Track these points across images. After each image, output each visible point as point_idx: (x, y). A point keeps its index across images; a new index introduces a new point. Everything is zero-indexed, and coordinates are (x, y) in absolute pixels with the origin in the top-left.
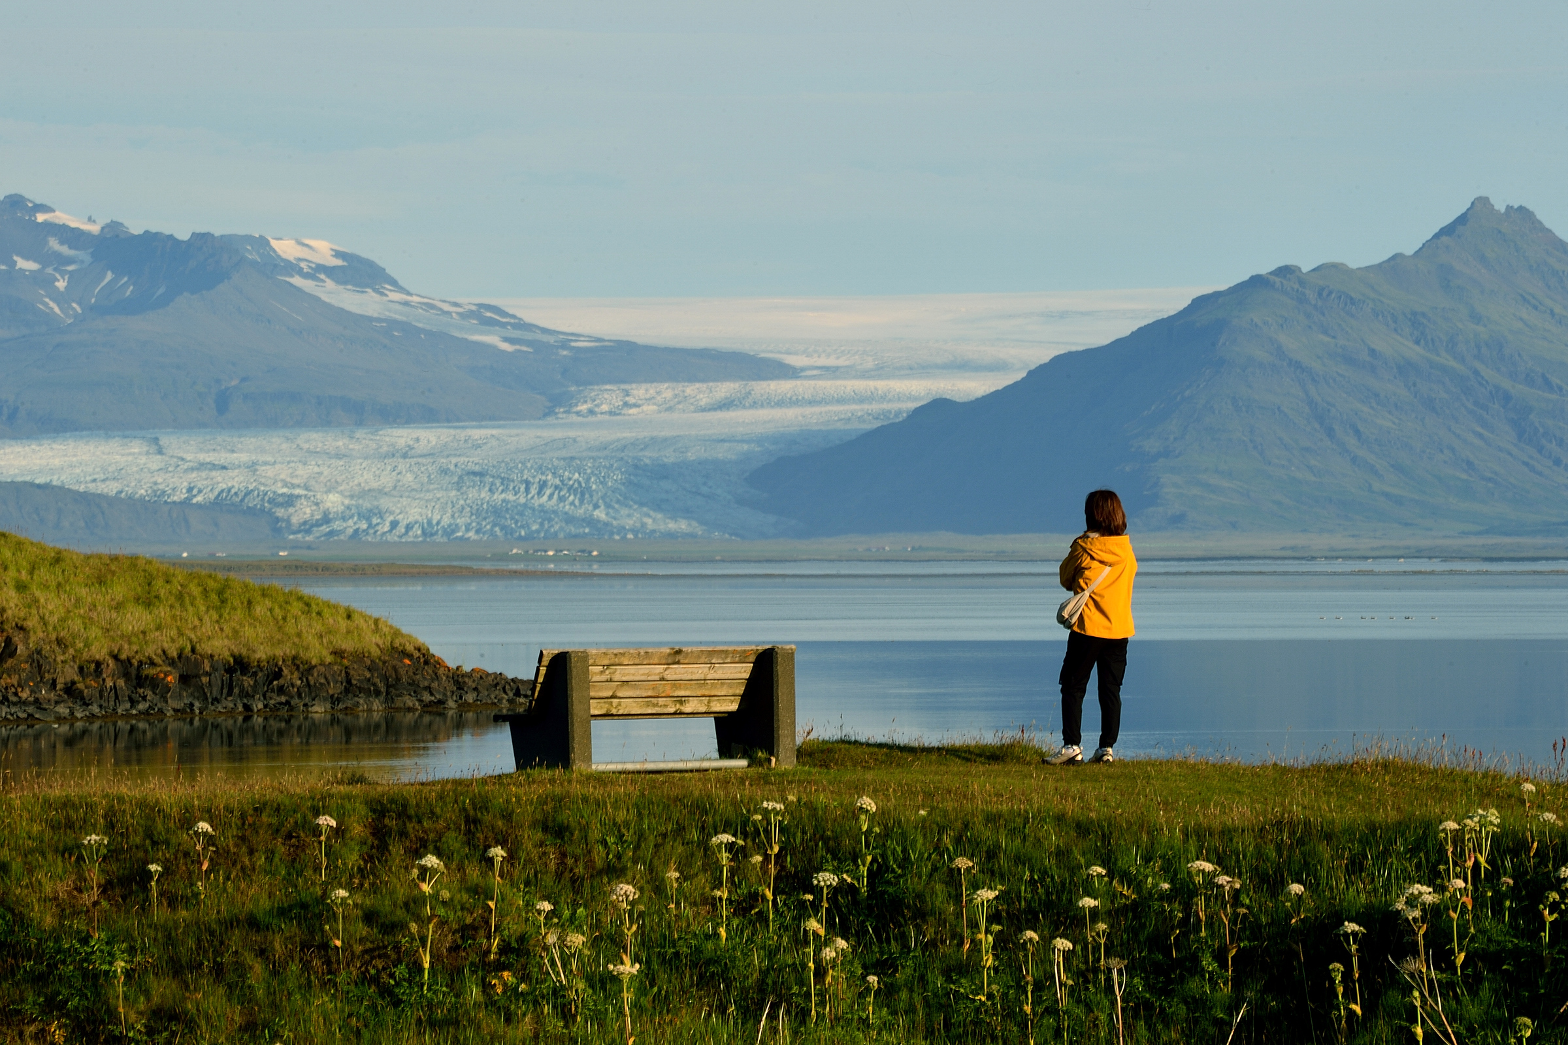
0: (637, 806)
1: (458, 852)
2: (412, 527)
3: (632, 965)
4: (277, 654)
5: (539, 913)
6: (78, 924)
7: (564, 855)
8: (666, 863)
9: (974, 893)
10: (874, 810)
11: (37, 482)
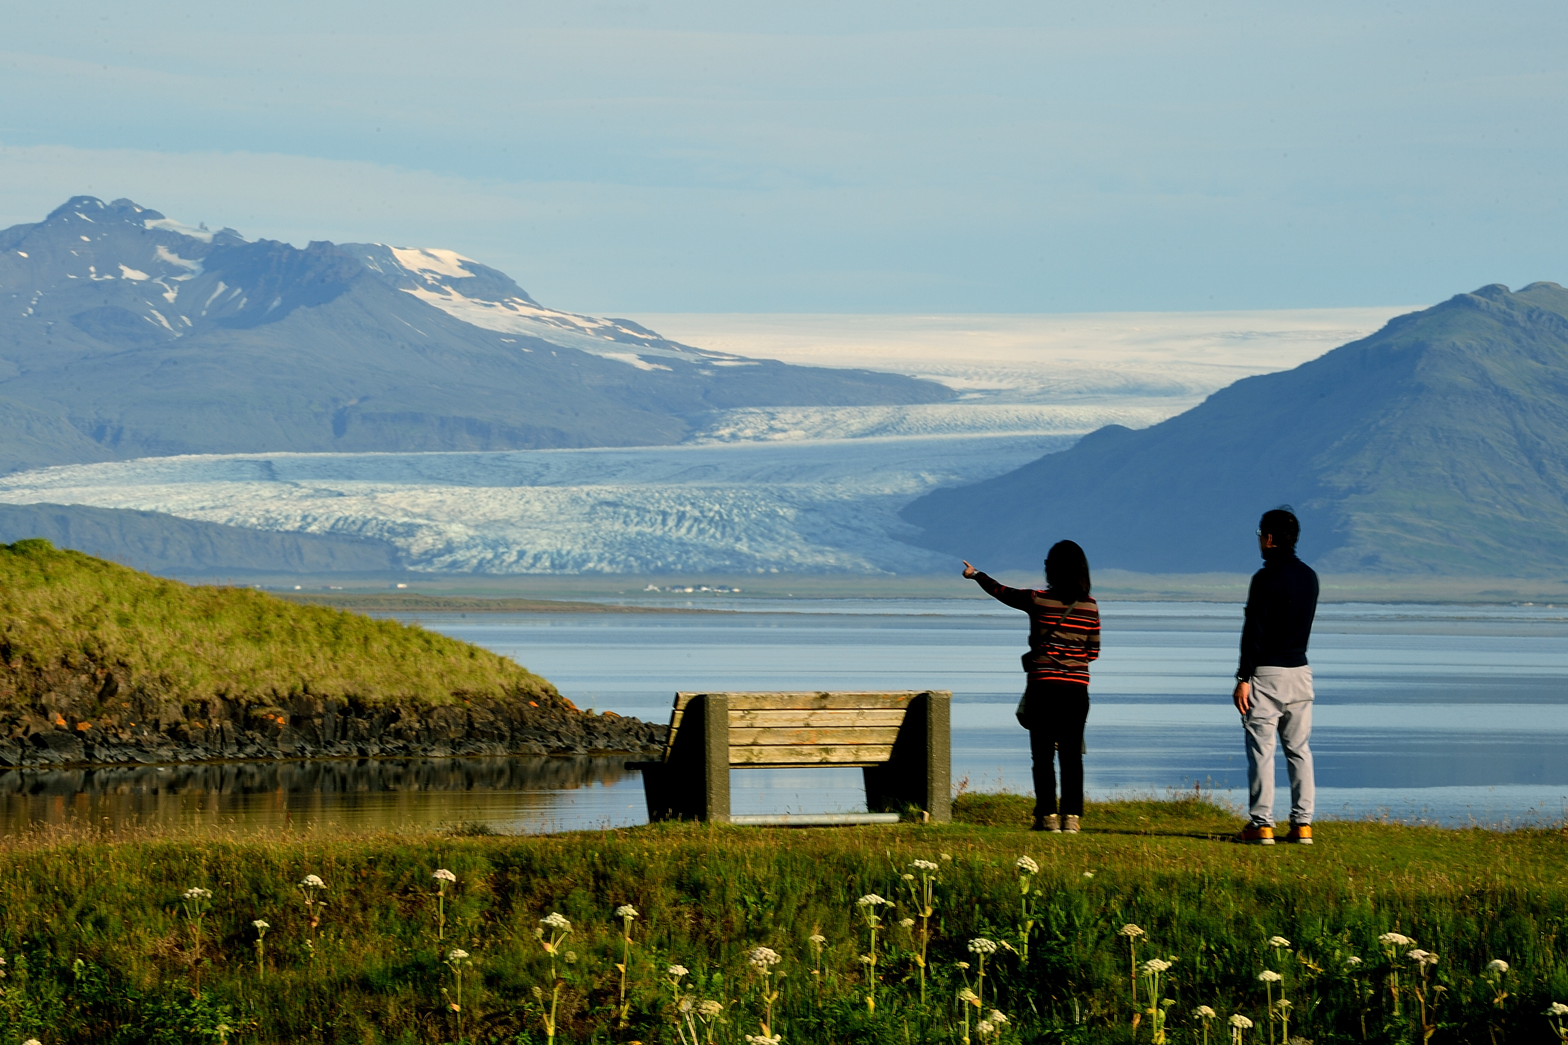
0: (778, 862)
1: (586, 910)
2: (540, 559)
3: (772, 1037)
4: (395, 694)
5: (673, 979)
6: (180, 984)
7: (699, 915)
8: (810, 926)
9: (1145, 963)
10: (1036, 870)
11: (142, 509)
